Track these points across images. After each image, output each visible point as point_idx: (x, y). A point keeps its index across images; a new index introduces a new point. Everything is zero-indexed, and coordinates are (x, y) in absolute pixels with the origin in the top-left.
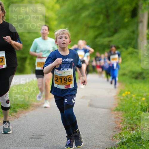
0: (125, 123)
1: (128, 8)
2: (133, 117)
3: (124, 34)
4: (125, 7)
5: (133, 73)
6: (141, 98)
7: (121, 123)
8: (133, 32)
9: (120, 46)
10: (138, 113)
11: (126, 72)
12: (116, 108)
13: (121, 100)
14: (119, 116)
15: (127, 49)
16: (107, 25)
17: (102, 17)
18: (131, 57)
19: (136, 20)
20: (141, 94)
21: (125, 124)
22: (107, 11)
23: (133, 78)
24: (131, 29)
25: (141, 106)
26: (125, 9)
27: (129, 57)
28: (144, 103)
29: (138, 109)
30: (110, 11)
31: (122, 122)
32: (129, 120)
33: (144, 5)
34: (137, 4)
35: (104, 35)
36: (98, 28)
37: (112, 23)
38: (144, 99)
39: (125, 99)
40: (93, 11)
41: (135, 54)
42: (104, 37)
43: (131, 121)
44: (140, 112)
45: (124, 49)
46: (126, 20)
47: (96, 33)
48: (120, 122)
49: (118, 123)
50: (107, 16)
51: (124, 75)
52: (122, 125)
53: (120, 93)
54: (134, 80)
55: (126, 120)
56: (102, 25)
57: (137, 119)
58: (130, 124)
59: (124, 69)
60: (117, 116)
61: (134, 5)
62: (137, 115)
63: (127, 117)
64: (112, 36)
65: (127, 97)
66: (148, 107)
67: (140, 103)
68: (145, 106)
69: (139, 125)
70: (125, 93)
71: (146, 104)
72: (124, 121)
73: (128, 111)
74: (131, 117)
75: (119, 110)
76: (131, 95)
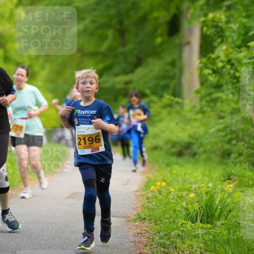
0: (155, 246)
1: (162, 16)
2: (170, 233)
3: (154, 67)
4: (155, 14)
5: (174, 144)
6: (187, 195)
7: (146, 245)
8: (173, 64)
9: (148, 92)
10: (180, 224)
11: (160, 143)
12: (138, 214)
13: (148, 198)
14: (142, 232)
15: (161, 97)
16: (120, 50)
17: (110, 33)
18: (169, 113)
19: (177, 40)
20: (187, 186)
21: (155, 247)
22: (121, 23)
23: (172, 154)
24: (168, 58)
25: (187, 209)
26: (157, 19)
27: (165, 112)
28: (192, 204)
29: (180, 216)
30: (126, 23)
31: (149, 244)
32: (161, 238)
33: (191, 11)
34: (178, 8)
35: (117, 69)
36: (104, 55)
37: (130, 47)
38: (192, 195)
39: (156, 197)
40: (93, 22)
41: (177, 107)
42: (117, 75)
43: (167, 240)
44: (184, 222)
45: (154, 98)
46: (159, 40)
48: (145, 243)
49: (141, 245)
50: (122, 33)
51: (155, 148)
53: (147, 186)
54: (174, 159)
55: (157, 238)
56: (111, 49)
57: (179, 235)
58: (164, 248)
59: (155, 136)
60: (139, 231)
61: (173, 10)
62: (178, 228)
63: (159, 233)
64: (132, 71)
65: (160, 192)
66: (199, 211)
67: (184, 204)
68: (195, 210)
69: (183, 249)
70: (156, 186)
71: (196, 206)
72: (153, 241)
73: (160, 221)
74: (166, 232)
75: (144, 219)
76: (168, 188)
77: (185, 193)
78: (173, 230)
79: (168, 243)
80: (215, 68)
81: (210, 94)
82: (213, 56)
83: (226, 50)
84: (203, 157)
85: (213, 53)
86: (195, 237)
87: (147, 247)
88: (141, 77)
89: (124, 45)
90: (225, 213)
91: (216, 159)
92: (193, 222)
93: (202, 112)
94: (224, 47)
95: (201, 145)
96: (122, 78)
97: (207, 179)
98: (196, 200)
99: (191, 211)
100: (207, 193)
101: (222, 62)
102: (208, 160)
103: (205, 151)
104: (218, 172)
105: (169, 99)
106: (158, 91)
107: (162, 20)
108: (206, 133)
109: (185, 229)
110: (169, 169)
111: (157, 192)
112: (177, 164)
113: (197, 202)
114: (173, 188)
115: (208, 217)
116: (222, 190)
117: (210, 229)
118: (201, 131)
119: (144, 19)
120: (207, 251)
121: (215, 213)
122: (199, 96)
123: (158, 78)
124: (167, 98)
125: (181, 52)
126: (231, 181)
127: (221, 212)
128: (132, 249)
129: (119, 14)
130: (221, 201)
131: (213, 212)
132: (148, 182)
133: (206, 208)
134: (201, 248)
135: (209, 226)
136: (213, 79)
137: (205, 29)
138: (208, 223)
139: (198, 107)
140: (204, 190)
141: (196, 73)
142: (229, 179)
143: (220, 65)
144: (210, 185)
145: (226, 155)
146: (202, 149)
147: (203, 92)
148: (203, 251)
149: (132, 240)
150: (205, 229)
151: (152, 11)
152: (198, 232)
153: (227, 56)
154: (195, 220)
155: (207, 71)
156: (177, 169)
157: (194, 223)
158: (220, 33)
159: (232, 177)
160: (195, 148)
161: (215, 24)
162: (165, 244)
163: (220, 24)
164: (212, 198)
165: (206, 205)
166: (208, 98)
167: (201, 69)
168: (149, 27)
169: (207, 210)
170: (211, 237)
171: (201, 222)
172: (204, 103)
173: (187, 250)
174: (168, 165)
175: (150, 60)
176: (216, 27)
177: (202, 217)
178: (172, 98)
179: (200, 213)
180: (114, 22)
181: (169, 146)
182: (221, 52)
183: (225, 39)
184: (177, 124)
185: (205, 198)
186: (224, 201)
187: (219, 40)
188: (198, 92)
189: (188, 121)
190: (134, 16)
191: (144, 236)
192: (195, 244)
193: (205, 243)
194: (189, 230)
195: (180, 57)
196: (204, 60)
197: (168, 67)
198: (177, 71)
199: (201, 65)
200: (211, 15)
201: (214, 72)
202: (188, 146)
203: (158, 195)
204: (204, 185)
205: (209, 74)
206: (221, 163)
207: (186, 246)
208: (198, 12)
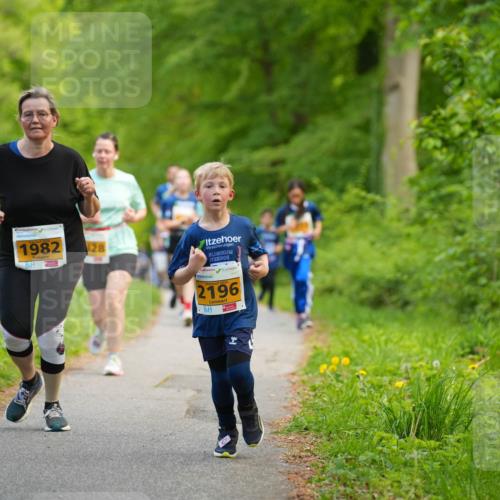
0: (327, 481)
1: (346, 34)
2: (356, 458)
3: (329, 134)
4: (332, 31)
5: (365, 286)
6: (390, 382)
7: (309, 481)
8: (365, 127)
9: (316, 181)
10: (376, 439)
11: (340, 280)
12: (295, 419)
13: (314, 389)
14: (303, 454)
15: (342, 191)
16: (263, 98)
17: (244, 66)
18: (358, 223)
19: (373, 80)
20: (391, 366)
21: (326, 485)
22: (265, 46)
23: (362, 303)
24: (356, 116)
25: (389, 410)
26: (335, 39)
27: (348, 221)
28: (400, 400)
29: (376, 423)
30: (274, 47)
31: (316, 477)
32: (341, 467)
33: (402, 25)
34: (376, 19)
35: (255, 136)
37: (282, 92)
38: (400, 384)
39: (329, 386)
40: (211, 44)
41: (373, 211)
42: (256, 148)
43: (350, 470)
44: (385, 435)
45: (328, 193)
46: (338, 81)
47: (225, 130)
48: (307, 476)
49: (300, 479)
50: (266, 66)
51: (330, 290)
52: (313, 486)
53: (312, 364)
54: (365, 312)
55: (331, 466)
56: (245, 97)
57: (374, 461)
58: (345, 485)
59: (329, 268)
60: (296, 451)
61: (366, 24)
62: (372, 448)
63: (336, 456)
64: (286, 141)
65: (337, 376)
66: (413, 414)
67: (385, 400)
68: (405, 413)
69: (381, 488)
70: (329, 364)
71: (408, 404)
72: (323, 472)
73: (338, 432)
74: (349, 454)
75: (306, 429)
76: (354, 368)
77: (386, 379)
78: (363, 450)
79: (353, 475)
80: (447, 136)
81: (436, 188)
82: (444, 113)
83: (470, 100)
84: (422, 308)
85: (443, 106)
86: (405, 464)
87: (311, 482)
88: (302, 152)
89: (270, 89)
90: (464, 418)
91: (448, 313)
92: (402, 436)
93: (420, 221)
94: (466, 96)
95: (419, 286)
96: (267, 154)
97: (429, 352)
98: (408, 393)
99: (399, 414)
100: (428, 379)
101: (461, 124)
102: (433, 315)
103: (425, 298)
104: (451, 339)
105: (357, 196)
106: (336, 179)
107: (344, 43)
108: (429, 262)
109: (385, 450)
110: (355, 331)
111: (332, 377)
112: (372, 322)
113: (410, 397)
114: (364, 370)
115: (431, 426)
116: (460, 375)
117: (435, 449)
118: (419, 258)
119: (310, 39)
120: (428, 492)
121: (444, 419)
122: (416, 189)
123: (335, 154)
124: (353, 193)
125: (381, 104)
126: (476, 357)
127: (457, 416)
128: (283, 487)
129: (262, 29)
130: (456, 396)
131: (441, 416)
132: (314, 357)
133: (428, 408)
134: (416, 487)
135: (433, 443)
136: (442, 157)
137: (428, 59)
138: (430, 437)
139: (413, 211)
140: (423, 374)
141: (410, 146)
142: (473, 352)
143: (457, 130)
144: (436, 363)
145: (467, 305)
146: (420, 294)
147: (424, 183)
148: (420, 492)
149: (282, 470)
150: (424, 449)
151: (326, 23)
152: (412, 456)
153: (471, 113)
154: (405, 433)
155: (431, 142)
156: (371, 332)
157: (404, 437)
158: (458, 67)
159: (478, 348)
160: (406, 291)
161: (448, 49)
162: (346, 478)
163: (458, 52)
164: (438, 390)
165: (428, 402)
166: (433, 195)
167: (420, 139)
168: (319, 55)
169: (428, 413)
170: (436, 465)
171: (417, 435)
172: (424, 203)
173: (389, 491)
174: (353, 324)
175: (320, 120)
176: (451, 56)
177: (419, 426)
178: (363, 194)
179: (416, 419)
180: (252, 44)
181: (356, 287)
182: (460, 104)
183: (466, 80)
184: (373, 243)
185: (425, 389)
186: (462, 395)
187: (456, 82)
188: (413, 182)
189: (393, 238)
190: (291, 34)
191: (305, 462)
192: (405, 480)
193: (425, 477)
194: (393, 451)
195: (380, 114)
196: (426, 120)
197: (357, 134)
198: (373, 141)
199: (421, 130)
200: (440, 34)
201: (446, 143)
202: (393, 287)
203: (334, 382)
204: (423, 363)
205: (435, 148)
206: (458, 322)
207: (388, 482)
208: (416, 28)
